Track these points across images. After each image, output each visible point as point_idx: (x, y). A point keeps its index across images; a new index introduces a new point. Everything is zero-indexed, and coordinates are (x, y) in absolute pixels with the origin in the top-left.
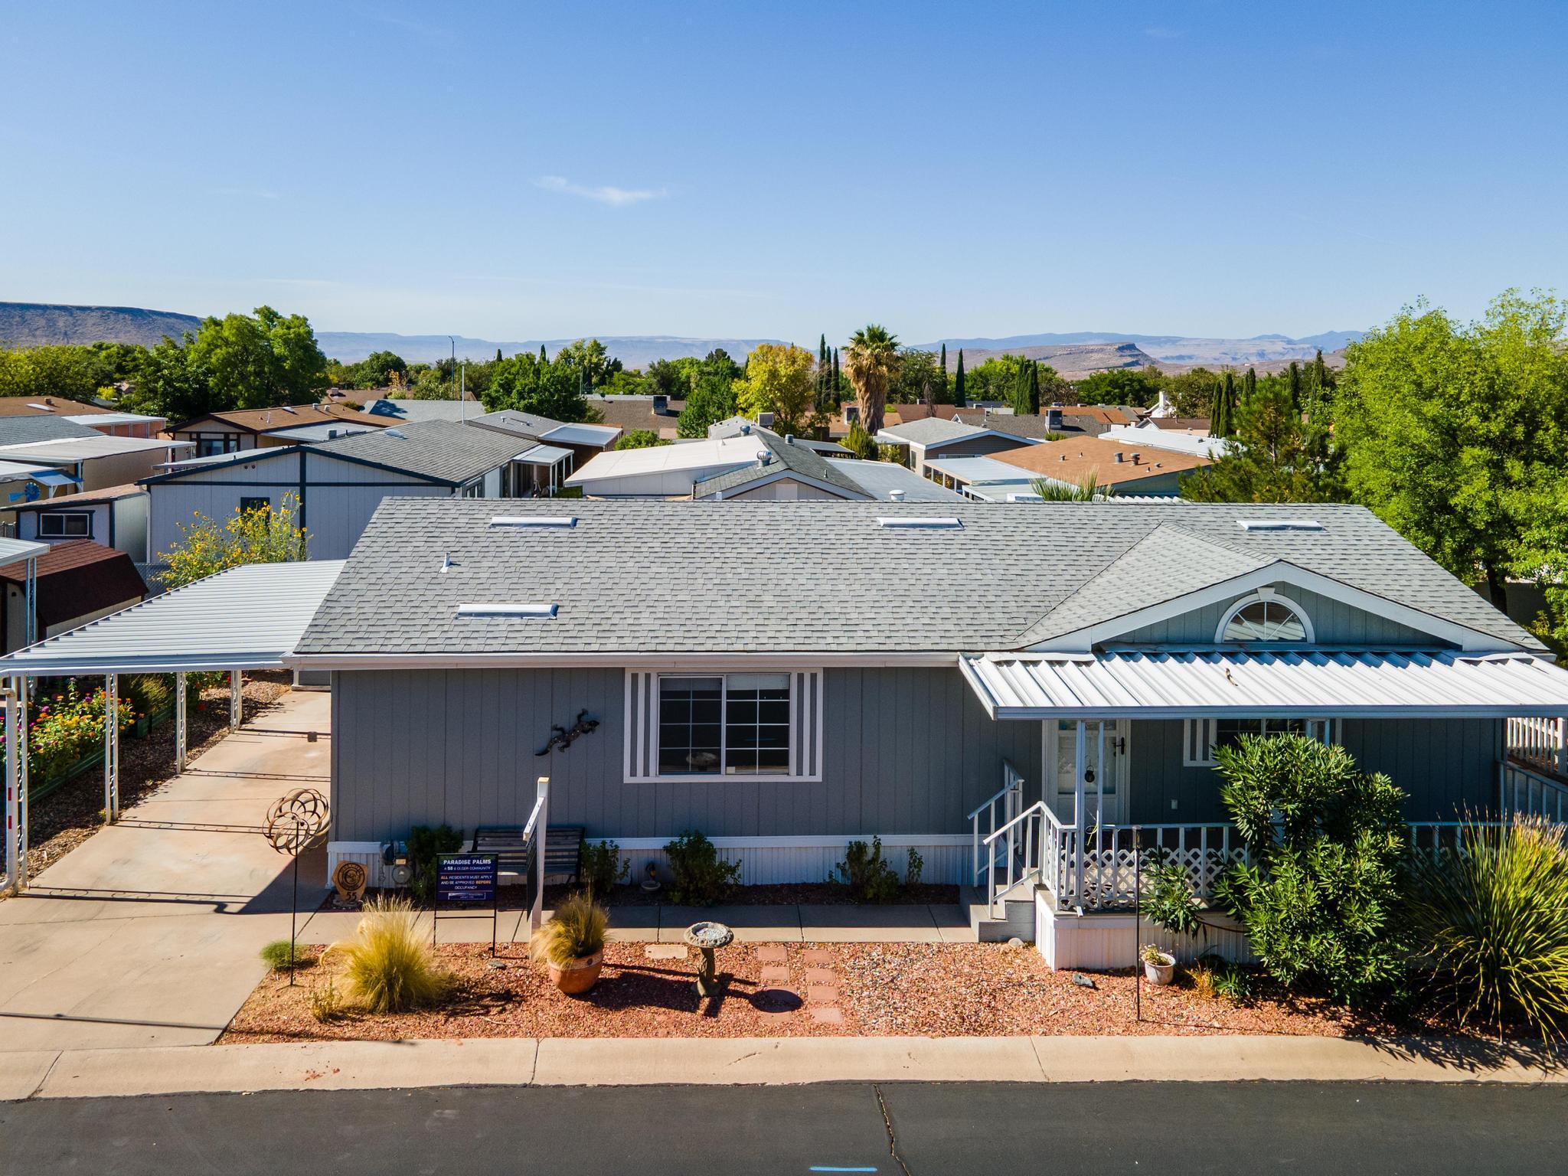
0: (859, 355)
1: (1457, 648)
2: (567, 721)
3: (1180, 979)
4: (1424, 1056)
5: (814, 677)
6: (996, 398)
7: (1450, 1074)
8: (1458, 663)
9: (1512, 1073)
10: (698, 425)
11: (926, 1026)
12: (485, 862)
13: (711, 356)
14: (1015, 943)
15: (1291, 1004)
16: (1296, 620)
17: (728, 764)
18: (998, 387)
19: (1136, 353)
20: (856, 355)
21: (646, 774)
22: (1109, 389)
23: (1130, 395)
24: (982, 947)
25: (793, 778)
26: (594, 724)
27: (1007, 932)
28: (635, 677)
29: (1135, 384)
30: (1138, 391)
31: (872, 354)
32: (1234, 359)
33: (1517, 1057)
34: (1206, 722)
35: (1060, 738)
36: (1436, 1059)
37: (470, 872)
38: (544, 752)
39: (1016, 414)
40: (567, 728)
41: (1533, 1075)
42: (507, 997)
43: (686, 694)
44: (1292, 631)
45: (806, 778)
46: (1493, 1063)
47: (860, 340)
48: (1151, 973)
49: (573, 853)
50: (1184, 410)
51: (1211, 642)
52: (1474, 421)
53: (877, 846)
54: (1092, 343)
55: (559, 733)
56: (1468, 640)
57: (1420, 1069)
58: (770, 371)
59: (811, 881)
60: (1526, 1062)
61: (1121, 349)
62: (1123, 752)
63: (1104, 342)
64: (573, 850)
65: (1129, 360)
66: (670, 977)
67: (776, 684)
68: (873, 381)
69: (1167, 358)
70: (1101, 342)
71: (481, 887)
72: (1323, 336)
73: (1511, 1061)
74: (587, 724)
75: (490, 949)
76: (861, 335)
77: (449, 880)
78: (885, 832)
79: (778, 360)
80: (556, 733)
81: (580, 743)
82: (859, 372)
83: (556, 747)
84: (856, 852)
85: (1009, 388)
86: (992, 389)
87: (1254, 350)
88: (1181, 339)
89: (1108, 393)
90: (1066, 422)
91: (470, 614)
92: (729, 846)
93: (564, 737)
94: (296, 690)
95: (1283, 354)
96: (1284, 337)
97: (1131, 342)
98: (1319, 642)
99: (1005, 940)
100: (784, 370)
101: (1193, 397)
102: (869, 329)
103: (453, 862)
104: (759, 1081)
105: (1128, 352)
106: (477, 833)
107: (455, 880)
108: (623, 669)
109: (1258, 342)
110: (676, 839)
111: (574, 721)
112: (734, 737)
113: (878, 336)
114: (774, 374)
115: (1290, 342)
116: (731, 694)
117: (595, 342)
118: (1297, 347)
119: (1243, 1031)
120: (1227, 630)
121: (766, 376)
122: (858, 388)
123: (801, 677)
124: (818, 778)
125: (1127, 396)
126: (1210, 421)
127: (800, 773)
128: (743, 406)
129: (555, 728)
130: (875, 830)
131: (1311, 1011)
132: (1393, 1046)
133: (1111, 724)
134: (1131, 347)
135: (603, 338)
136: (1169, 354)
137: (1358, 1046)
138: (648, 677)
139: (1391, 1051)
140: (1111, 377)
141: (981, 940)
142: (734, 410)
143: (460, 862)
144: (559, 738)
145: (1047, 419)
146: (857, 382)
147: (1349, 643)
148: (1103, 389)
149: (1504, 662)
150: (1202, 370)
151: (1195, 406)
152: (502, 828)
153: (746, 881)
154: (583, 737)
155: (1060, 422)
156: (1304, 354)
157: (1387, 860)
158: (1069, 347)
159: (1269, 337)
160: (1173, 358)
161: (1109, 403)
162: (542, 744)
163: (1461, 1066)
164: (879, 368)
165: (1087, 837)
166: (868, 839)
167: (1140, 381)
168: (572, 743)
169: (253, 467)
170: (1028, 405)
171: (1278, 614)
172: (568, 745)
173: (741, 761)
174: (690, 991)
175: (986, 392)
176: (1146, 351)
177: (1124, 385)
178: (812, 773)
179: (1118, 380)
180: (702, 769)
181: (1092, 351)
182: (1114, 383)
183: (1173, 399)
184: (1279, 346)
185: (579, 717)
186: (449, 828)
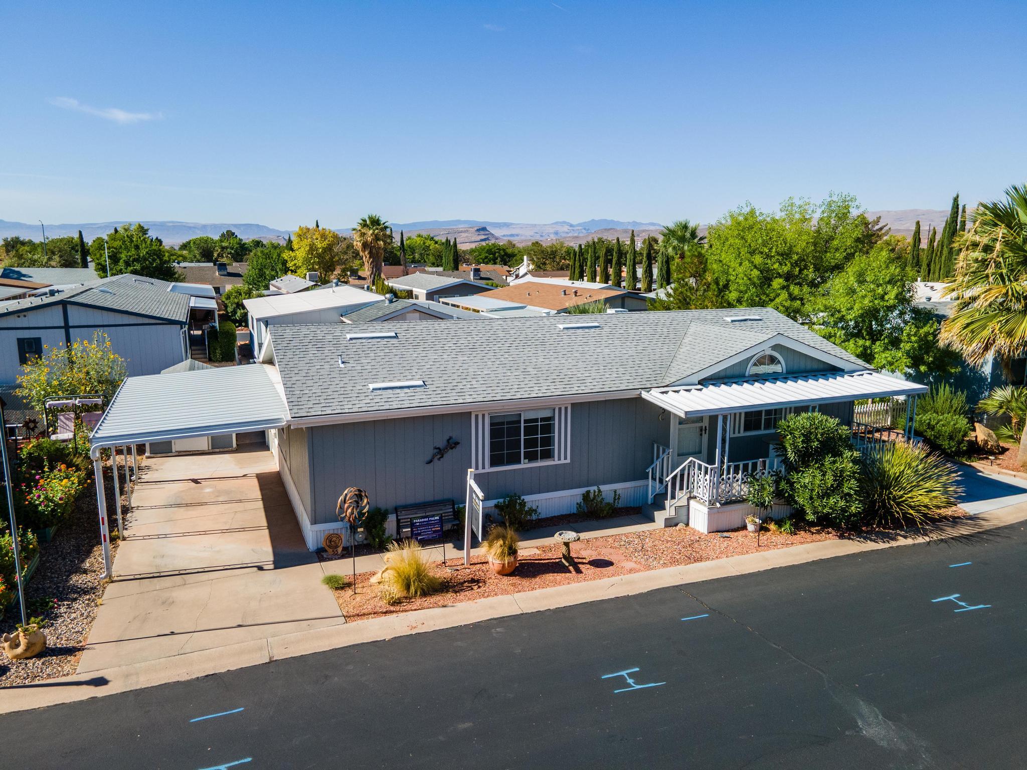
0: (365, 234)
1: (842, 370)
2: (441, 444)
3: (762, 529)
4: (870, 541)
5: (566, 408)
6: (420, 261)
7: (881, 546)
8: (846, 376)
9: (902, 542)
10: (258, 281)
11: (674, 562)
12: (436, 518)
13: (223, 235)
14: (681, 526)
15: (810, 531)
16: (779, 362)
17: (525, 458)
18: (421, 254)
19: (487, 233)
20: (363, 235)
21: (484, 468)
22: (487, 255)
23: (499, 259)
24: (666, 529)
25: (556, 462)
26: (457, 443)
27: (675, 521)
28: (477, 416)
29: (501, 252)
30: (503, 256)
31: (373, 233)
32: (541, 236)
33: (901, 536)
34: (740, 414)
35: (679, 429)
36: (874, 541)
37: (428, 524)
38: (430, 462)
39: (444, 270)
40: (441, 447)
41: (910, 541)
42: (475, 581)
43: (503, 423)
44: (778, 368)
45: (563, 461)
46: (894, 539)
47: (364, 224)
48: (751, 527)
49: (450, 514)
50: (539, 267)
51: (744, 376)
52: (776, 266)
53: (599, 491)
54: (461, 227)
55: (438, 450)
56: (846, 367)
57: (870, 546)
58: (310, 245)
59: (564, 514)
60: (905, 537)
61: (478, 230)
62: (705, 433)
63: (470, 226)
64: (450, 512)
65: (483, 237)
66: (545, 561)
67: (547, 414)
68: (374, 251)
69: (504, 236)
70: (467, 226)
71: (435, 532)
72: (589, 222)
73: (899, 538)
74: (452, 444)
75: (443, 563)
76: (365, 221)
77: (418, 530)
78: (604, 483)
79: (314, 238)
80: (436, 451)
81: (450, 455)
82: (365, 245)
83: (436, 459)
84: (586, 496)
85: (427, 254)
86: (417, 256)
87: (552, 231)
88: (512, 224)
89: (486, 257)
90: (482, 275)
91: (380, 389)
92: (531, 500)
93: (440, 452)
94: (148, 458)
95: (567, 233)
96: (568, 223)
97: (484, 226)
98: (788, 373)
99: (676, 525)
100: (320, 245)
101: (544, 258)
102: (369, 218)
103: (419, 521)
104: (626, 594)
105: (482, 232)
106: (396, 510)
107: (421, 530)
108: (470, 413)
109: (554, 226)
110: (501, 500)
111: (445, 442)
112: (528, 444)
113: (375, 222)
114: (312, 248)
115: (571, 226)
116: (526, 421)
117: (140, 225)
118: (575, 228)
119: (802, 543)
120: (752, 370)
121: (307, 248)
122: (365, 255)
123: (560, 409)
124: (568, 461)
125: (497, 259)
126: (570, 272)
127: (559, 459)
128: (293, 268)
129: (436, 448)
130: (597, 484)
131: (818, 532)
132: (858, 539)
133: (701, 419)
134: (484, 229)
135: (143, 222)
136: (505, 234)
137: (846, 541)
138: (483, 415)
139: (859, 541)
140: (488, 248)
141: (666, 526)
142: (286, 271)
143: (423, 520)
144: (438, 453)
145: (472, 273)
146: (364, 251)
147: (802, 372)
148: (483, 256)
149: (862, 375)
150: (537, 243)
151: (545, 264)
152: (409, 505)
153: (543, 516)
154: (450, 451)
155: (479, 275)
156: (579, 233)
157: (855, 461)
158: (448, 229)
159: (560, 223)
160: (507, 236)
161: (487, 263)
162: (428, 458)
163: (884, 542)
164: (379, 242)
165: (721, 469)
166: (593, 489)
167: (504, 250)
168: (444, 456)
169: (25, 316)
170: (452, 265)
171: (773, 360)
172: (442, 457)
173: (531, 457)
174: (560, 565)
175: (414, 258)
176: (492, 232)
177: (495, 253)
178: (565, 458)
179: (491, 250)
180: (510, 462)
181: (461, 232)
182: (489, 251)
183: (532, 260)
184: (566, 228)
185: (448, 441)
186: (380, 509)
